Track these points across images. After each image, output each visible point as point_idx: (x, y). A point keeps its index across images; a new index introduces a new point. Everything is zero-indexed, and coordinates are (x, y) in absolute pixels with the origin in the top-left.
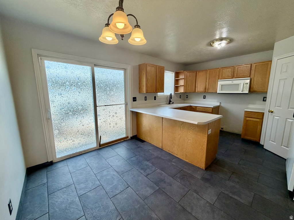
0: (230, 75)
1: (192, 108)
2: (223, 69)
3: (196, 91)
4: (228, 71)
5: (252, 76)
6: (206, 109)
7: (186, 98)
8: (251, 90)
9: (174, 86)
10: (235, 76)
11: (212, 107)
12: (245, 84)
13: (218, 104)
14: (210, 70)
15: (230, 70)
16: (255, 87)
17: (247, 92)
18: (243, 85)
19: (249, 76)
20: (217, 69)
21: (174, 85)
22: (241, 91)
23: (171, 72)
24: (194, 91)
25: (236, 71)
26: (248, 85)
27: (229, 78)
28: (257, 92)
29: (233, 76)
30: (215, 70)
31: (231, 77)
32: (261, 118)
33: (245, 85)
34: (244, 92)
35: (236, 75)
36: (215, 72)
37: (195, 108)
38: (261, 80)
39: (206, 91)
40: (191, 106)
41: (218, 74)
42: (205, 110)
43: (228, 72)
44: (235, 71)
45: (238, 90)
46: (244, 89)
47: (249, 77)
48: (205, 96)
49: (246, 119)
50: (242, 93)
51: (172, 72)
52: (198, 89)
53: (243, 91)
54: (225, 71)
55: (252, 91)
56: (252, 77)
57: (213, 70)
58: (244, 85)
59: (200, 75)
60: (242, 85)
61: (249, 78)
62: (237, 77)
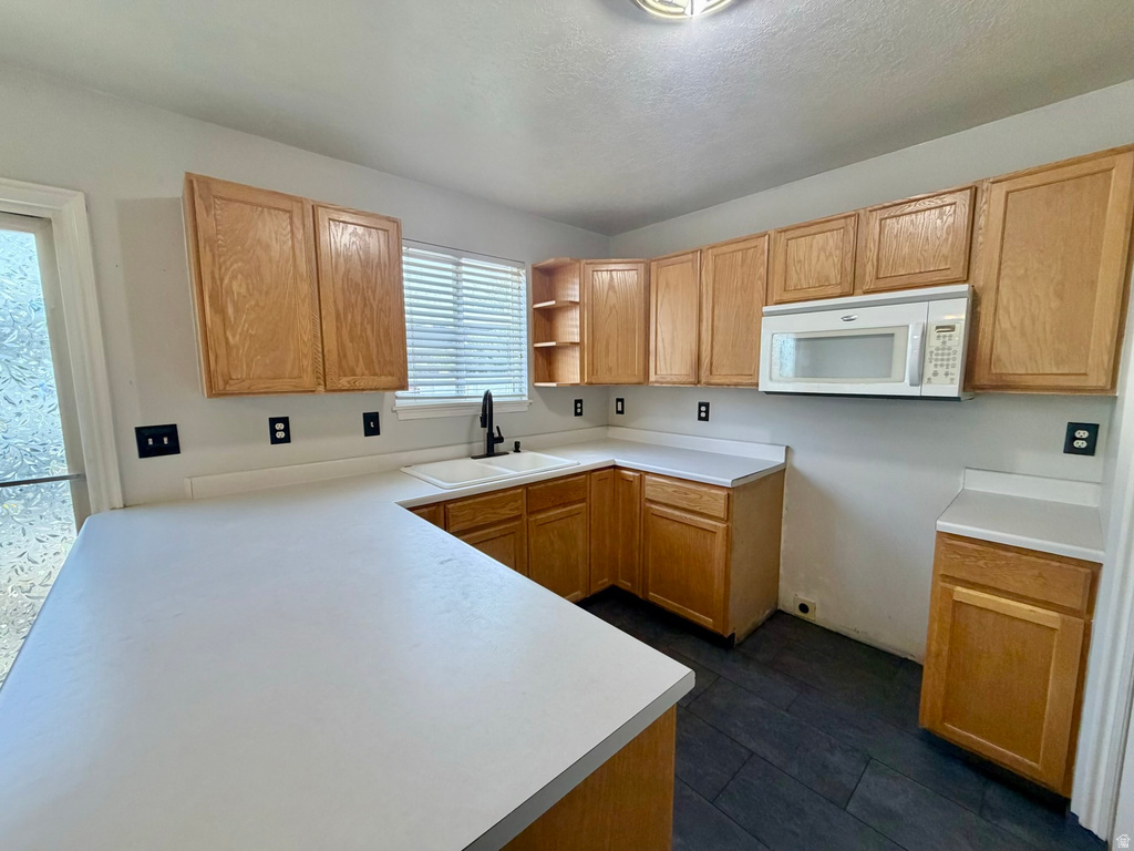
0: (834, 275)
1: (624, 479)
2: (790, 234)
3: (653, 378)
4: (823, 249)
5: (982, 274)
6: (694, 492)
7: (618, 412)
8: (982, 377)
9: (525, 346)
10: (868, 279)
11: (728, 482)
12: (933, 334)
13: (776, 457)
14: (720, 250)
15: (832, 240)
16: (1011, 354)
17: (953, 390)
18: (918, 337)
19: (959, 273)
20: (753, 243)
21: (524, 340)
22: (907, 381)
23: (509, 269)
24: (641, 379)
25: (872, 246)
26: (958, 340)
27: (830, 291)
28: (1027, 388)
29: (856, 280)
30: (742, 245)
31: (838, 291)
32: (1076, 602)
33: (934, 342)
34: (928, 391)
35: (870, 268)
36: (743, 261)
37: (637, 482)
38: (1055, 304)
39: (703, 380)
40: (615, 467)
41: (762, 271)
42: (690, 500)
43: (820, 255)
44: (861, 244)
45: (886, 374)
46: (929, 369)
47: (965, 282)
48: (707, 405)
49: (950, 593)
50: (915, 392)
51: (515, 270)
52: (661, 364)
53: (919, 379)
54: (799, 248)
55: (984, 382)
56: (981, 283)
57: (734, 247)
58: (924, 335)
59: (667, 285)
60: (914, 337)
61: (964, 288)
62: (881, 284)
